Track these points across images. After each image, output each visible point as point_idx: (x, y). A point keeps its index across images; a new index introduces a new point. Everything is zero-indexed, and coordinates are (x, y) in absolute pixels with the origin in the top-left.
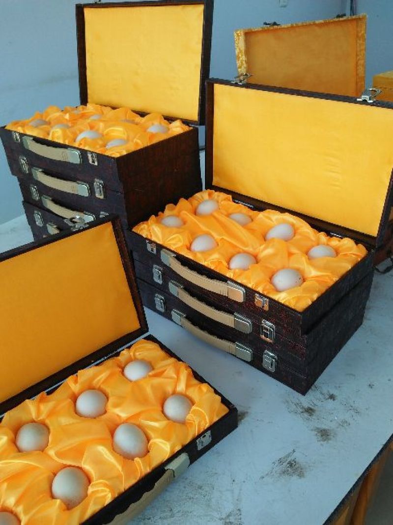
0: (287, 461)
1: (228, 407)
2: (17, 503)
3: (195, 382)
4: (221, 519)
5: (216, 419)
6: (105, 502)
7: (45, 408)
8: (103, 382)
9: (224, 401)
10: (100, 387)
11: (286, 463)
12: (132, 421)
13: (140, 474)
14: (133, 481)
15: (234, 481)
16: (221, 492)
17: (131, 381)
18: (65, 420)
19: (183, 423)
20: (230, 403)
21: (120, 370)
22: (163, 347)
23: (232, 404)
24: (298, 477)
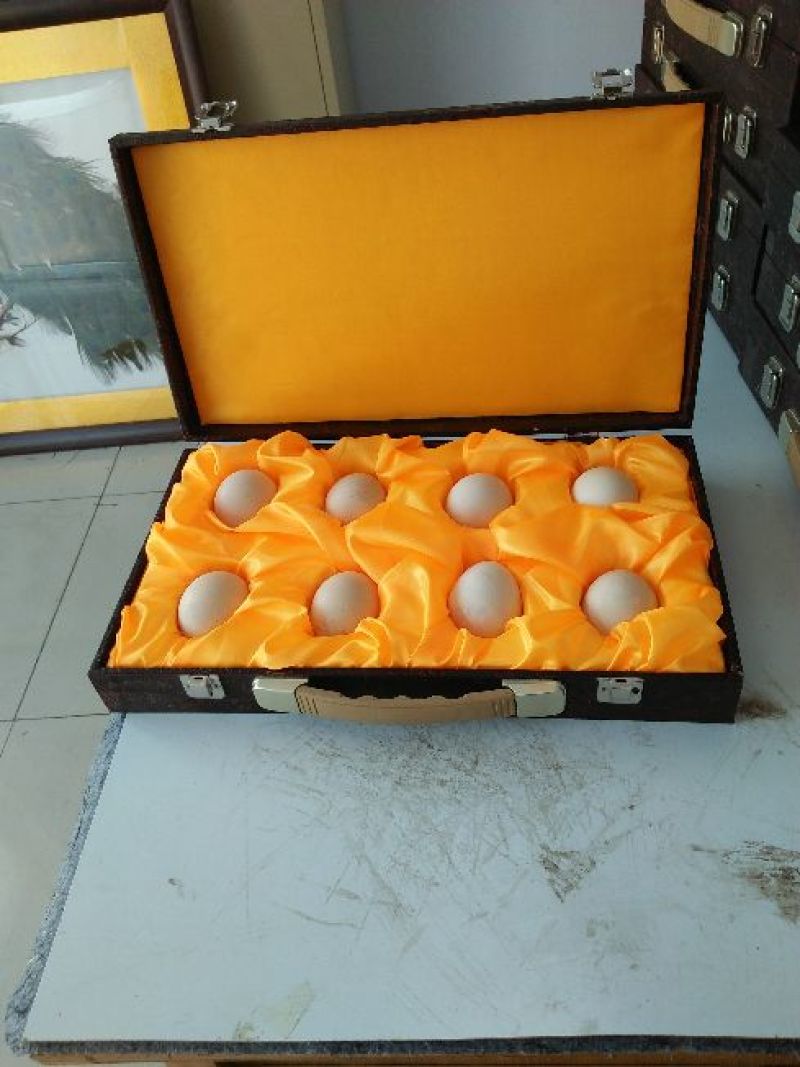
0: (786, 864)
1: (727, 665)
2: (261, 575)
3: (700, 573)
4: (545, 847)
5: (674, 666)
6: (364, 662)
7: (402, 463)
8: (527, 475)
9: (729, 648)
10: (514, 480)
11: (779, 865)
12: (515, 569)
13: (451, 659)
14: (430, 662)
15: (632, 807)
16: (588, 804)
17: (573, 499)
18: (413, 500)
19: (602, 631)
20: (738, 661)
21: (574, 471)
22: (694, 472)
23: (739, 663)
24: (779, 911)
